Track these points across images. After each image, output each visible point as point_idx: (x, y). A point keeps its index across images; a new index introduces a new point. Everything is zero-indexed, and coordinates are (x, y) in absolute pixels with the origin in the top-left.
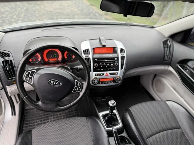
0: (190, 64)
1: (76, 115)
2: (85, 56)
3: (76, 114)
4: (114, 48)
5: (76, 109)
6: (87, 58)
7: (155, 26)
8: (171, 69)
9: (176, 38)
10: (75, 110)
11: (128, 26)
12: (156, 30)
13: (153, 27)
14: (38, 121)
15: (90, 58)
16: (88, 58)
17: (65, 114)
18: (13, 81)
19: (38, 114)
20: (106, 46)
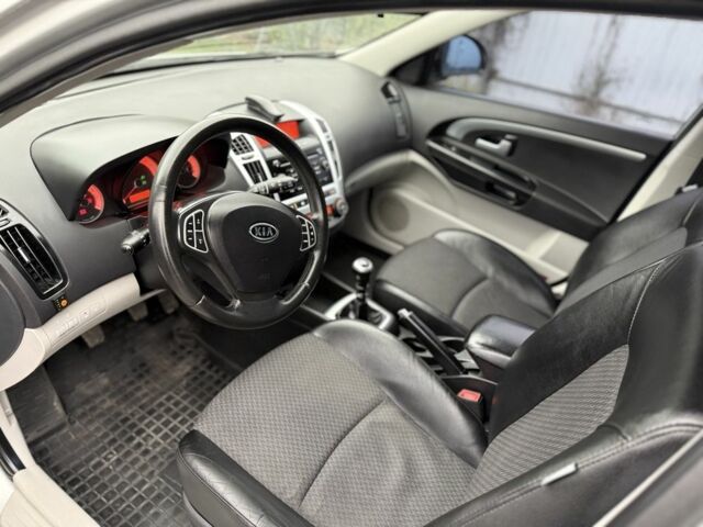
0: (452, 131)
1: (224, 376)
2: (243, 159)
3: (221, 373)
4: (299, 122)
5: (208, 363)
6: (250, 164)
7: (338, 52)
8: (414, 157)
9: (403, 74)
10: (210, 367)
11: (279, 59)
12: (346, 63)
13: (333, 57)
14: (111, 453)
15: (259, 162)
16: (255, 163)
17: (184, 392)
18: (60, 300)
19: (87, 437)
20: (283, 119)
